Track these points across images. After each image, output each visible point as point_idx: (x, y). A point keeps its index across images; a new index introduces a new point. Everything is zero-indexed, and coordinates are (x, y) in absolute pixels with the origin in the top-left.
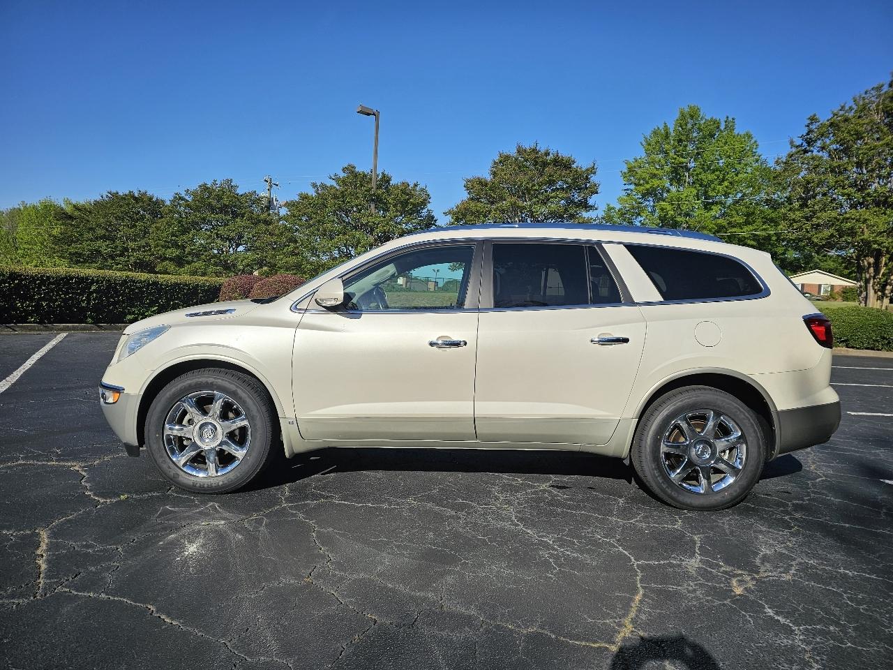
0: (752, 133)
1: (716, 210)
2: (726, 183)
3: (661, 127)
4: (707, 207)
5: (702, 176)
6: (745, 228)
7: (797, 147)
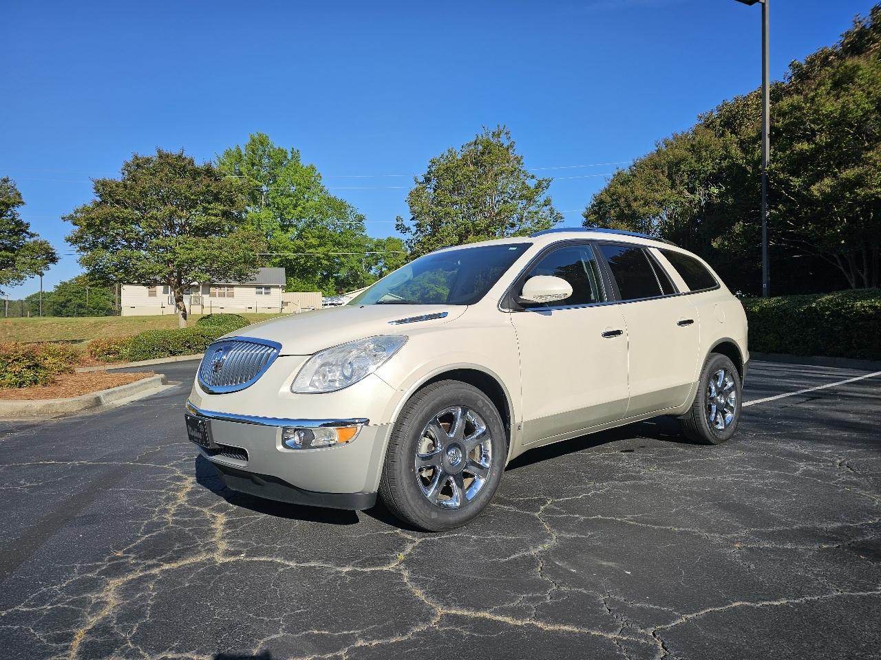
0: (314, 165)
1: (293, 232)
2: (299, 208)
3: (234, 149)
4: (284, 228)
5: (278, 200)
6: (320, 250)
7: (420, 183)
